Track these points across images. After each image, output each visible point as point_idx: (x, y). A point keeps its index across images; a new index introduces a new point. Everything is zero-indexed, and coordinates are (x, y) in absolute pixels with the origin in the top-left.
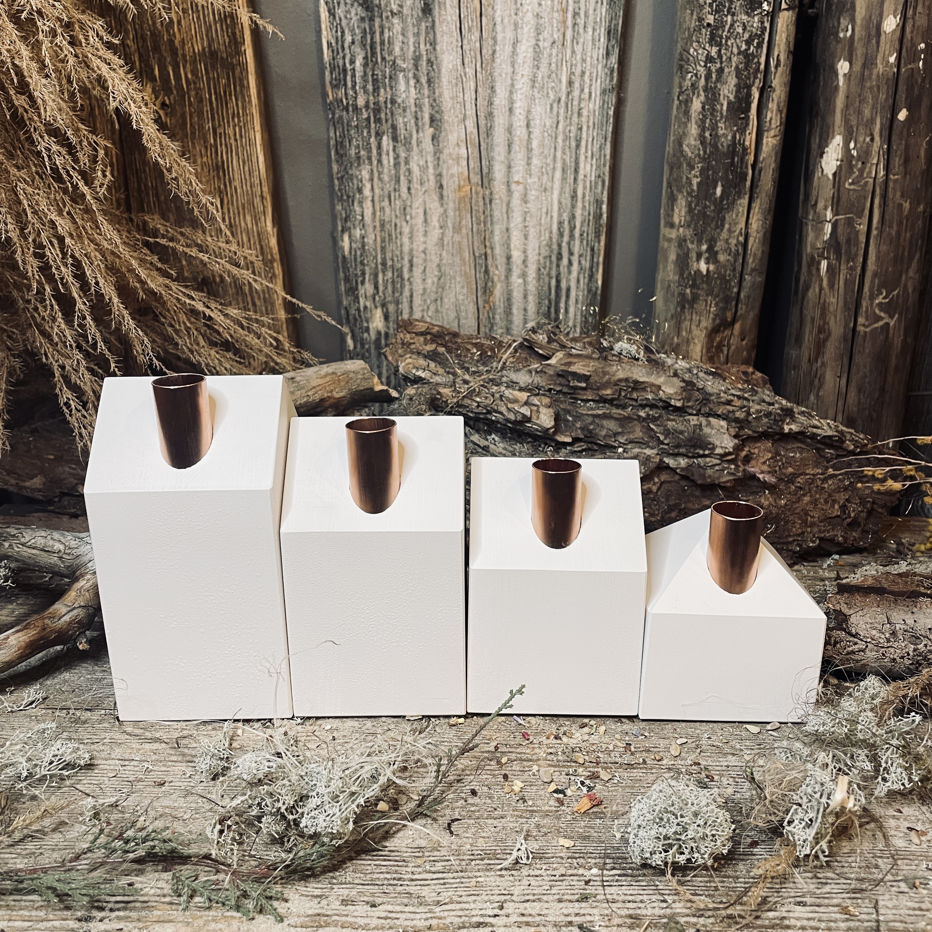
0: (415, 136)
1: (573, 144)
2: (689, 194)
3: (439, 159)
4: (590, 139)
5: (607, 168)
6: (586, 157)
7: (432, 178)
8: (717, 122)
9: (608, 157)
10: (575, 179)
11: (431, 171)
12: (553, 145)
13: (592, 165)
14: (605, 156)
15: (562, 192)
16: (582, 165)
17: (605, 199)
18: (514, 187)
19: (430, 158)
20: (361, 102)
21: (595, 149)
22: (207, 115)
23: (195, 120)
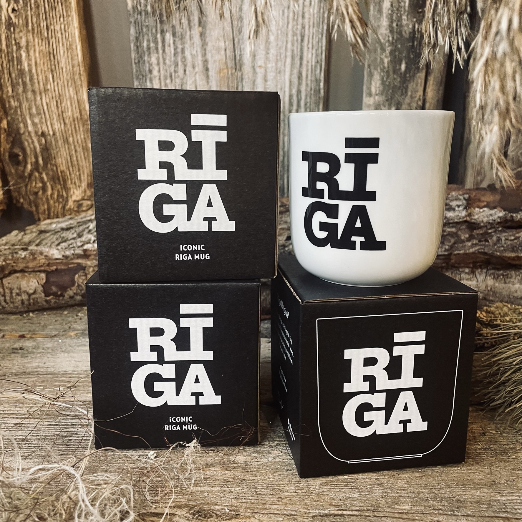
0: (188, 33)
1: (299, 38)
2: (382, 70)
3: (205, 50)
4: (311, 35)
5: (324, 56)
6: (308, 48)
7: (200, 63)
8: (401, 15)
9: (324, 48)
10: (301, 64)
11: (200, 58)
12: (285, 40)
13: (312, 54)
14: (322, 47)
15: (291, 74)
16: (305, 54)
17: (322, 79)
18: (258, 70)
19: (199, 50)
21: (314, 42)
22: (42, 17)
23: (34, 20)
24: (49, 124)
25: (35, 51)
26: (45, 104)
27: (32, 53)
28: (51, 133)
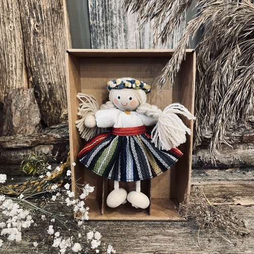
0: (119, 36)
3: (127, 43)
4: (177, 36)
6: (176, 42)
20: (101, 25)
22: (51, 29)
23: (47, 31)
24: (53, 79)
25: (47, 45)
26: (51, 70)
27: (45, 46)
28: (54, 83)
